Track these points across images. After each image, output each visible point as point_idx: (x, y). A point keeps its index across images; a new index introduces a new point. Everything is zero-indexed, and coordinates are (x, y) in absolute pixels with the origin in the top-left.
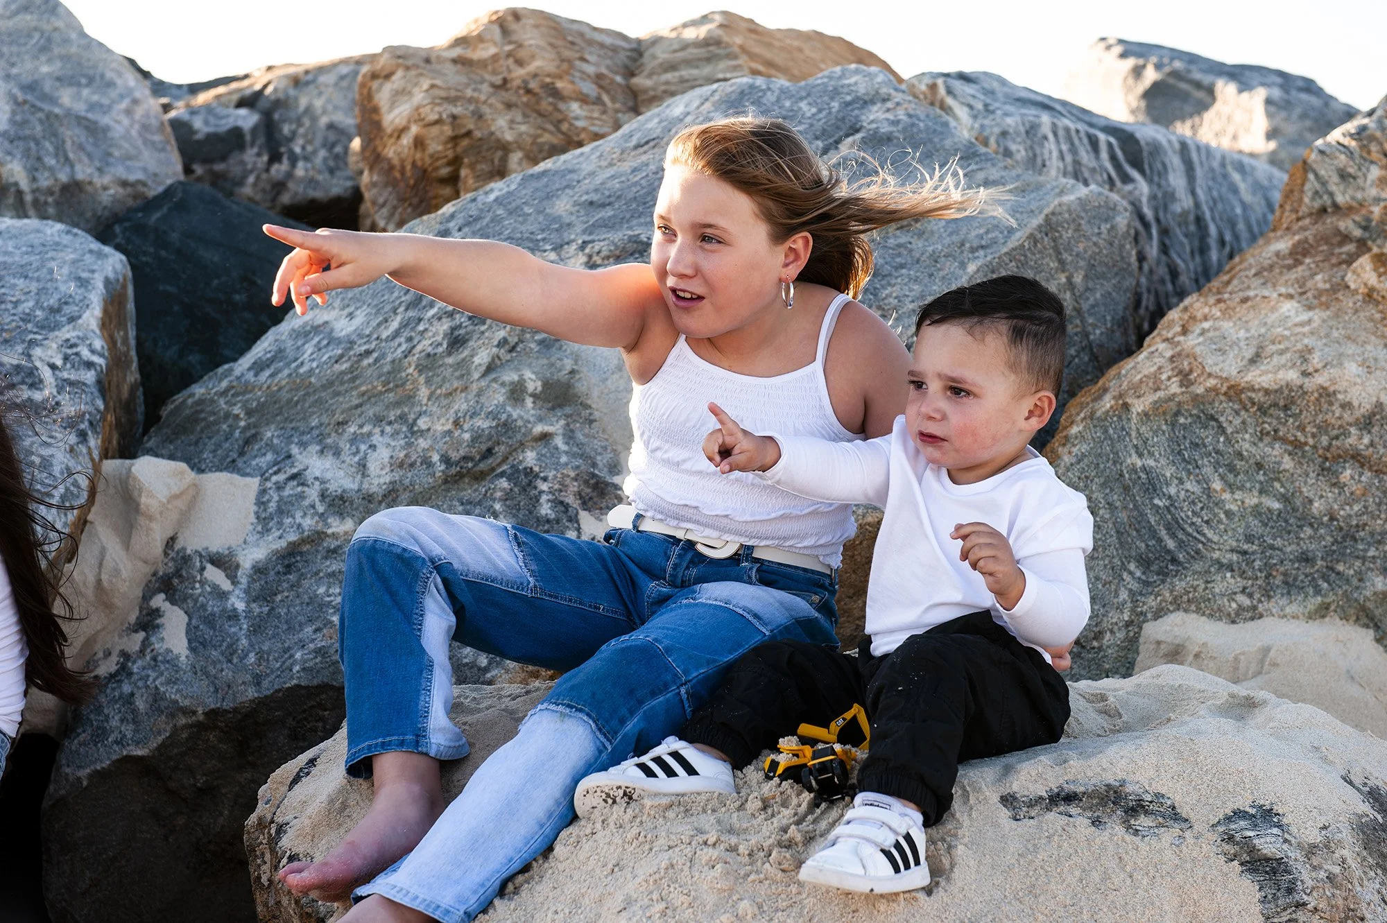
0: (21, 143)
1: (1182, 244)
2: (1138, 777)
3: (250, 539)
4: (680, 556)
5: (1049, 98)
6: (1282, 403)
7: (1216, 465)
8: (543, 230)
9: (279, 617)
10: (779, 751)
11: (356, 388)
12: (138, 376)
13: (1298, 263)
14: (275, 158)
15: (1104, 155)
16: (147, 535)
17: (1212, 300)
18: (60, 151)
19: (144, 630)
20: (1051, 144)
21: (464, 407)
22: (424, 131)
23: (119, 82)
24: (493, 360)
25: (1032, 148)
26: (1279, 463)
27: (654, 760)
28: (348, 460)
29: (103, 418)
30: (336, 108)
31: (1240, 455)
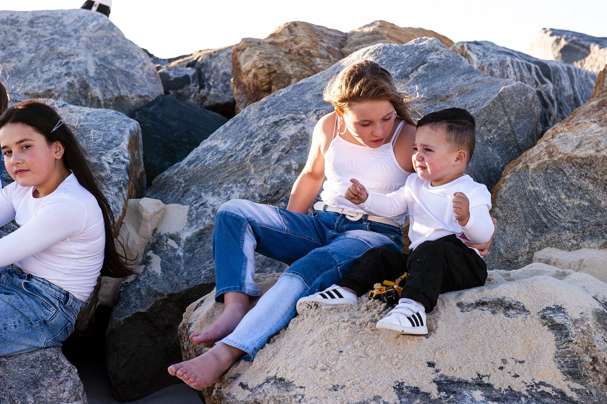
0: (99, 81)
1: (568, 109)
2: (510, 296)
3: (185, 229)
4: (340, 220)
5: (513, 51)
6: (588, 163)
7: (563, 189)
8: (300, 106)
9: (196, 258)
10: (373, 289)
11: (227, 170)
12: (144, 169)
13: (600, 109)
14: (202, 87)
15: (534, 73)
16: (146, 228)
17: (564, 125)
18: (115, 84)
19: (145, 264)
20: (511, 69)
21: (268, 175)
22: (257, 71)
23: (138, 57)
24: (279, 157)
25: (502, 70)
26: (588, 187)
27: (326, 292)
28: (223, 197)
29: (129, 183)
30: (226, 66)
31: (572, 184)
